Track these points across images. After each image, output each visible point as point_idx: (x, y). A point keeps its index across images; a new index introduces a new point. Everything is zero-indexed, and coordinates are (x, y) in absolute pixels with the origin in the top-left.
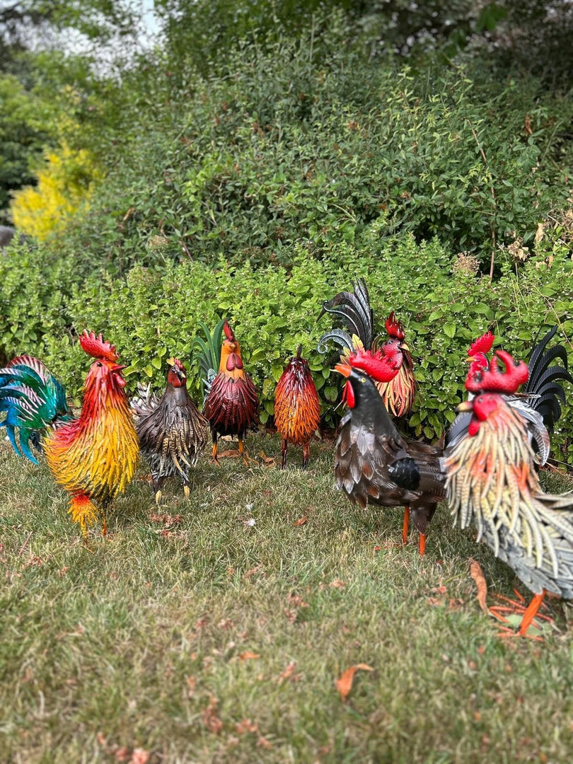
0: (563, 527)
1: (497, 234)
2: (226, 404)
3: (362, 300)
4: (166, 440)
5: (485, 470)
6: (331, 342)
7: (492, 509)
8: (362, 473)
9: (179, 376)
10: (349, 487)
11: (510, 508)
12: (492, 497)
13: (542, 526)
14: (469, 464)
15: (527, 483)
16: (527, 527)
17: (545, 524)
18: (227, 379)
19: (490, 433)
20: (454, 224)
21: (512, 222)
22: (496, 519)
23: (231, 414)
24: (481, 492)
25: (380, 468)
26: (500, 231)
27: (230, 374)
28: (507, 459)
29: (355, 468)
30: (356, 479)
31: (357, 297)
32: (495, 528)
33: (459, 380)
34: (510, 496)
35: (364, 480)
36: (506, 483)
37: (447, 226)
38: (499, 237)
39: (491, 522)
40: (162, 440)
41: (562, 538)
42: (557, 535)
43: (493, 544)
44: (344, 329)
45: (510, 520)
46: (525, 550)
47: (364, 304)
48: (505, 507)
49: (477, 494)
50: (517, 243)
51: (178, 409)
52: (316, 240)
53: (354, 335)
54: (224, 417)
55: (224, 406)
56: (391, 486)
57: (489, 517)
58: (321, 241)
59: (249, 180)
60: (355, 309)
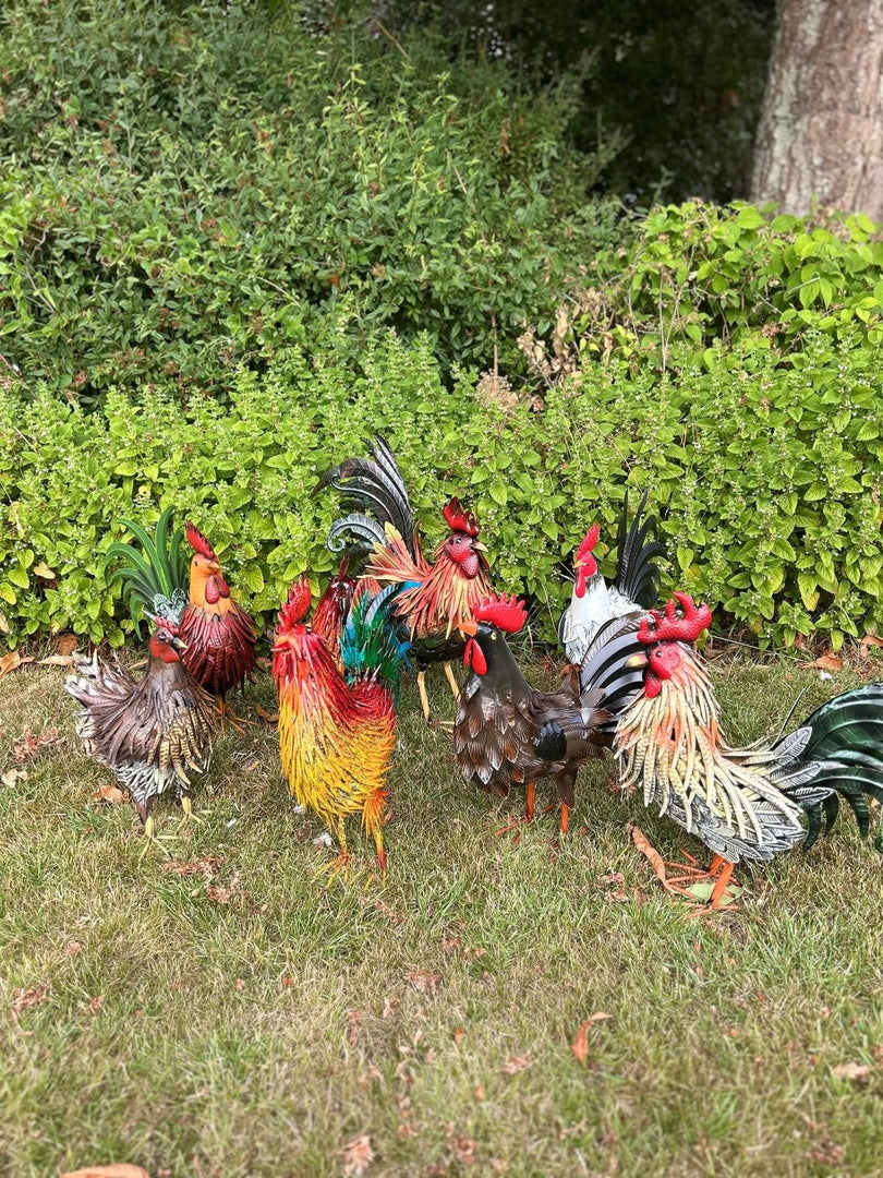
0: (764, 789)
1: (498, 320)
2: (214, 655)
3: (391, 471)
4: (165, 746)
5: (673, 738)
6: (349, 532)
7: (683, 781)
8: (503, 755)
9: (174, 646)
10: (485, 776)
11: (704, 776)
12: (682, 768)
13: (738, 789)
14: (652, 732)
15: (717, 743)
16: (723, 794)
17: (741, 786)
18: (209, 618)
19: (675, 692)
20: (447, 311)
21: (519, 306)
22: (688, 792)
23: (223, 668)
24: (670, 762)
25: (524, 744)
26: (503, 317)
27: (213, 608)
28: (697, 721)
29: (493, 751)
30: (495, 764)
31: (381, 467)
32: (687, 802)
33: (521, 562)
34: (701, 761)
35: (507, 765)
36: (698, 748)
37: (435, 313)
38: (503, 325)
39: (684, 796)
40: (158, 747)
41: (762, 799)
42: (757, 797)
43: (662, 803)
44: (368, 513)
45: (706, 791)
46: (723, 820)
47: (396, 477)
48: (698, 776)
49: (665, 767)
50: (529, 335)
51: (176, 694)
52: (243, 338)
53: (387, 524)
54: (212, 675)
55: (211, 659)
56: (537, 763)
57: (681, 790)
58: (251, 340)
59: (100, 232)
60: (381, 484)
